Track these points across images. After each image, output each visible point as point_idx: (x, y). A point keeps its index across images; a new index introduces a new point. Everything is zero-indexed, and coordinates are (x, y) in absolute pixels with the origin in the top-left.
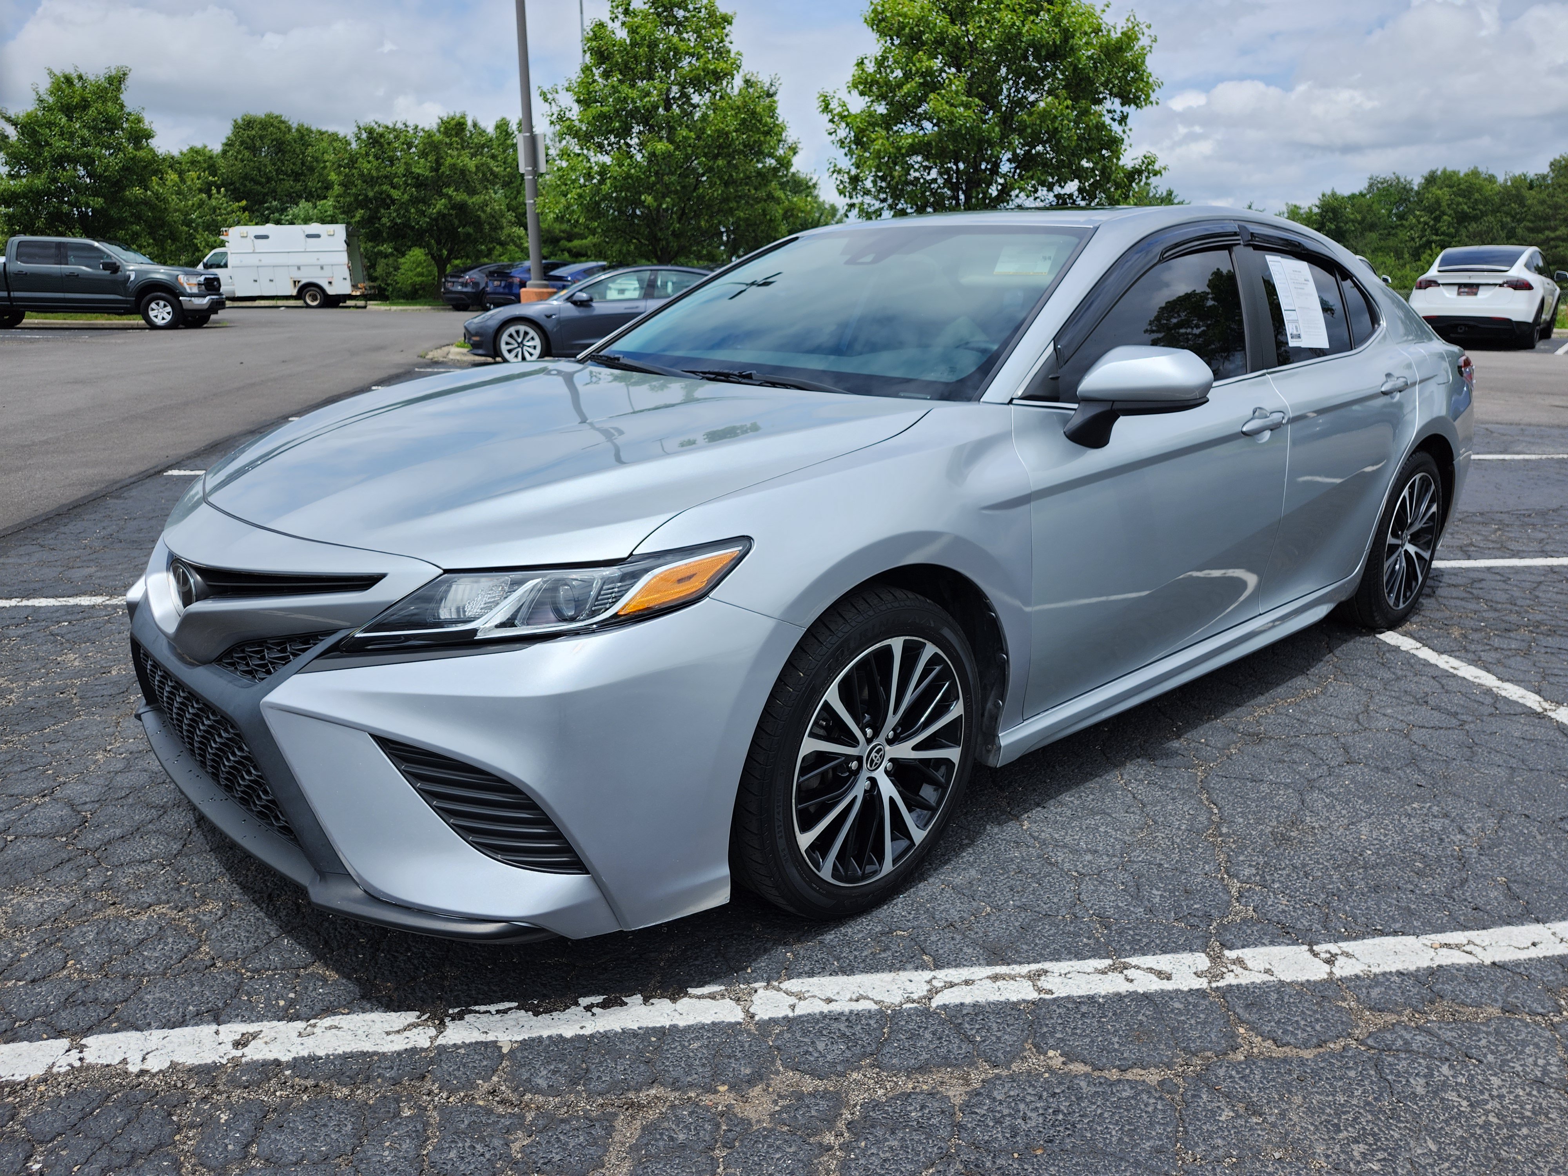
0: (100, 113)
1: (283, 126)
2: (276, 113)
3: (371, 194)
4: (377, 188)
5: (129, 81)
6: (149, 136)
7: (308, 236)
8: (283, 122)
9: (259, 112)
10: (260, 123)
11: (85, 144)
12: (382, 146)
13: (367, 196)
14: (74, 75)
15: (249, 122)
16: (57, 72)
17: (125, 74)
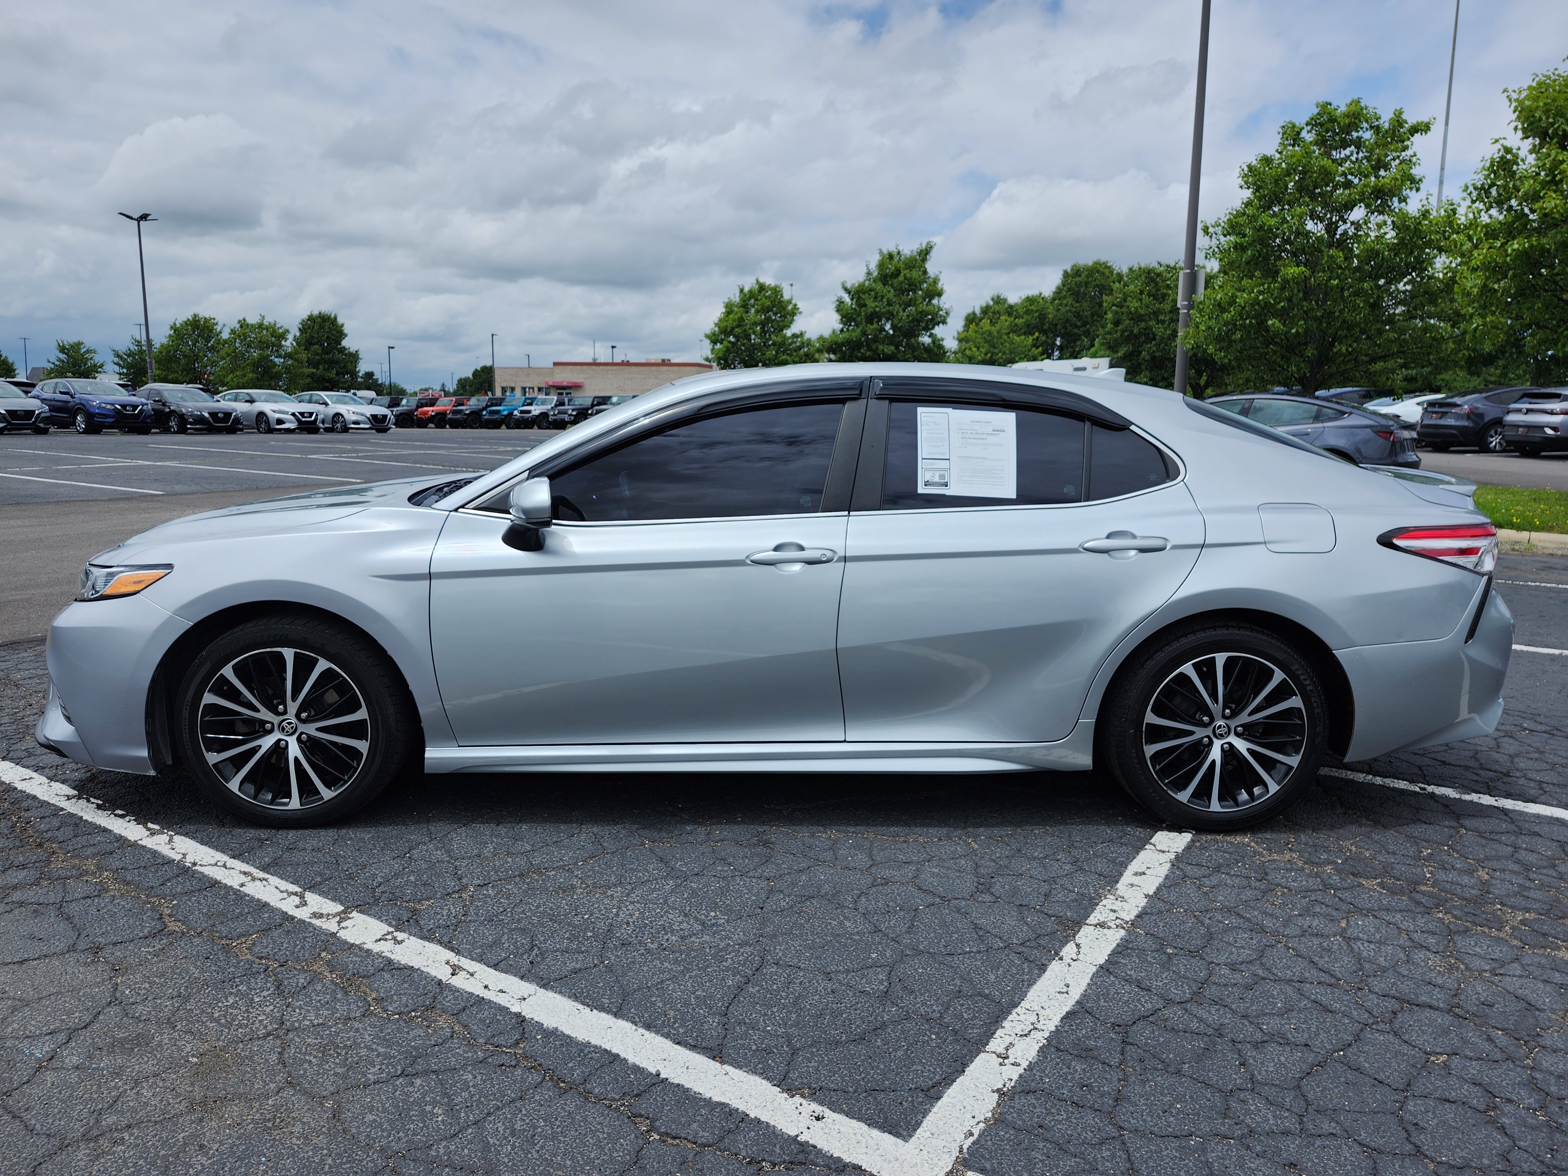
0: (906, 278)
1: (1107, 272)
2: (1103, 260)
3: (1136, 331)
4: (1143, 325)
5: (933, 253)
6: (940, 294)
7: (1076, 369)
8: (1109, 267)
9: (1087, 260)
10: (1088, 270)
11: (889, 304)
12: (1157, 284)
13: (1132, 332)
14: (895, 253)
15: (1079, 270)
16: (885, 252)
17: (931, 247)
